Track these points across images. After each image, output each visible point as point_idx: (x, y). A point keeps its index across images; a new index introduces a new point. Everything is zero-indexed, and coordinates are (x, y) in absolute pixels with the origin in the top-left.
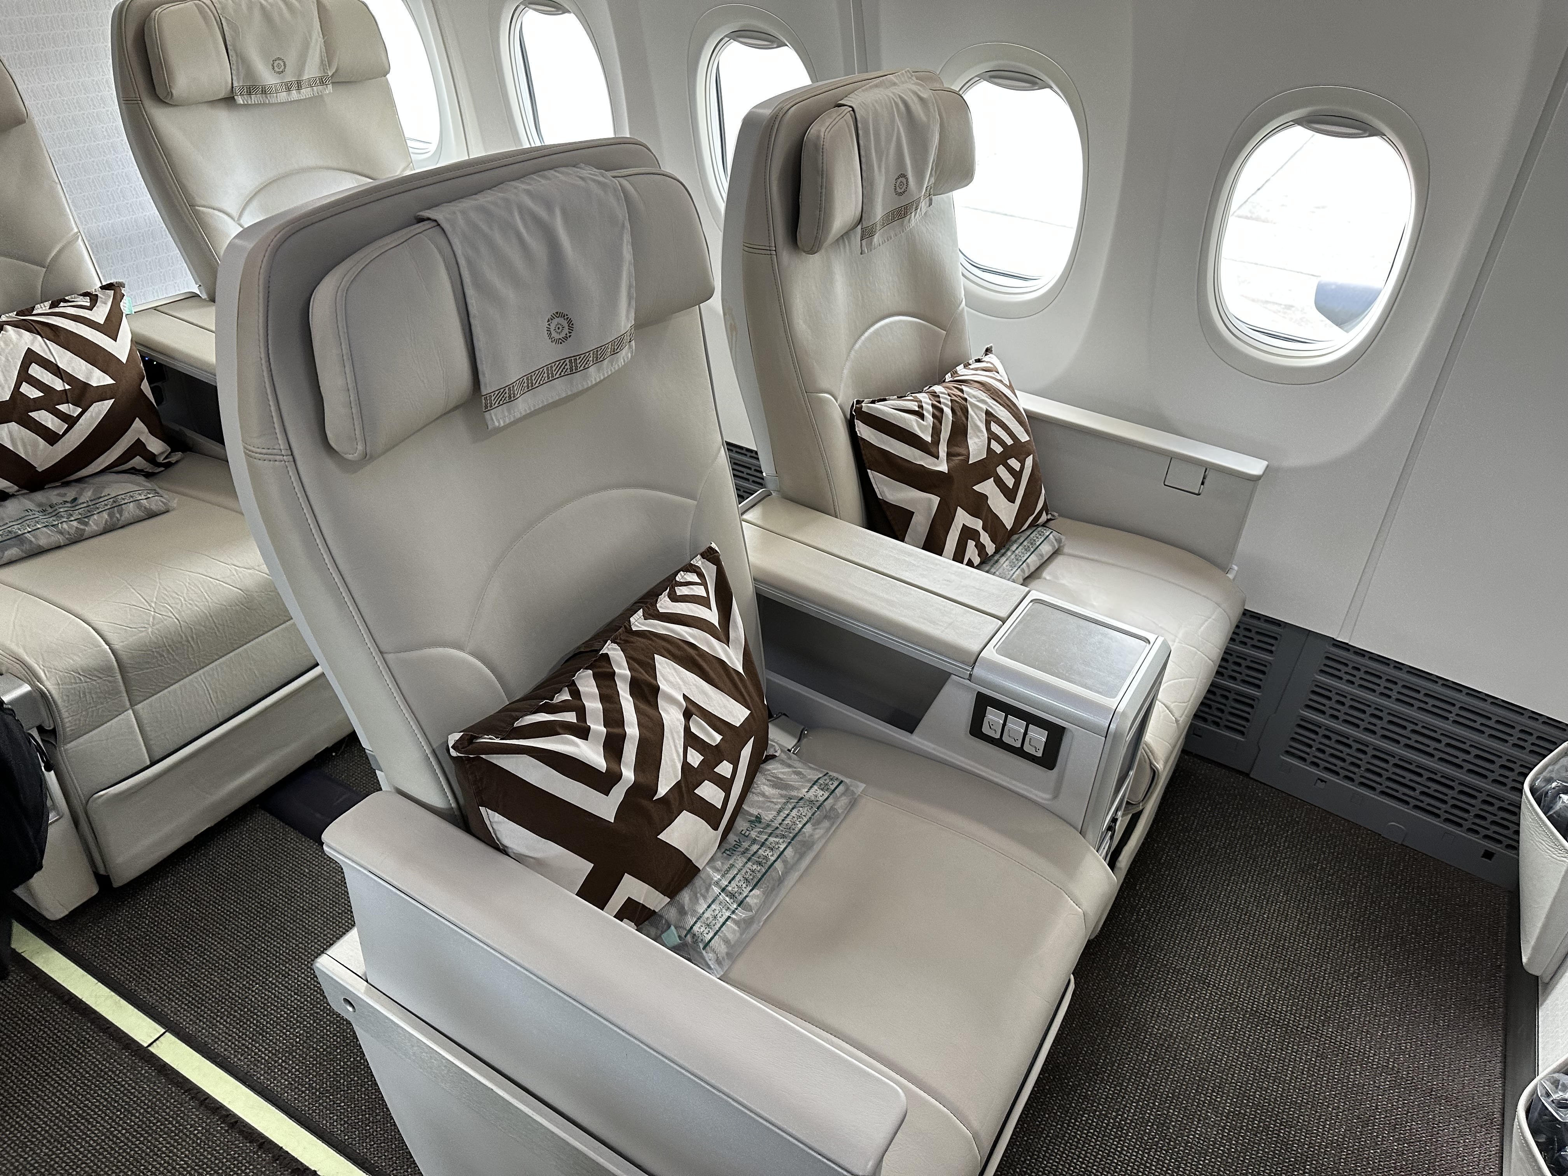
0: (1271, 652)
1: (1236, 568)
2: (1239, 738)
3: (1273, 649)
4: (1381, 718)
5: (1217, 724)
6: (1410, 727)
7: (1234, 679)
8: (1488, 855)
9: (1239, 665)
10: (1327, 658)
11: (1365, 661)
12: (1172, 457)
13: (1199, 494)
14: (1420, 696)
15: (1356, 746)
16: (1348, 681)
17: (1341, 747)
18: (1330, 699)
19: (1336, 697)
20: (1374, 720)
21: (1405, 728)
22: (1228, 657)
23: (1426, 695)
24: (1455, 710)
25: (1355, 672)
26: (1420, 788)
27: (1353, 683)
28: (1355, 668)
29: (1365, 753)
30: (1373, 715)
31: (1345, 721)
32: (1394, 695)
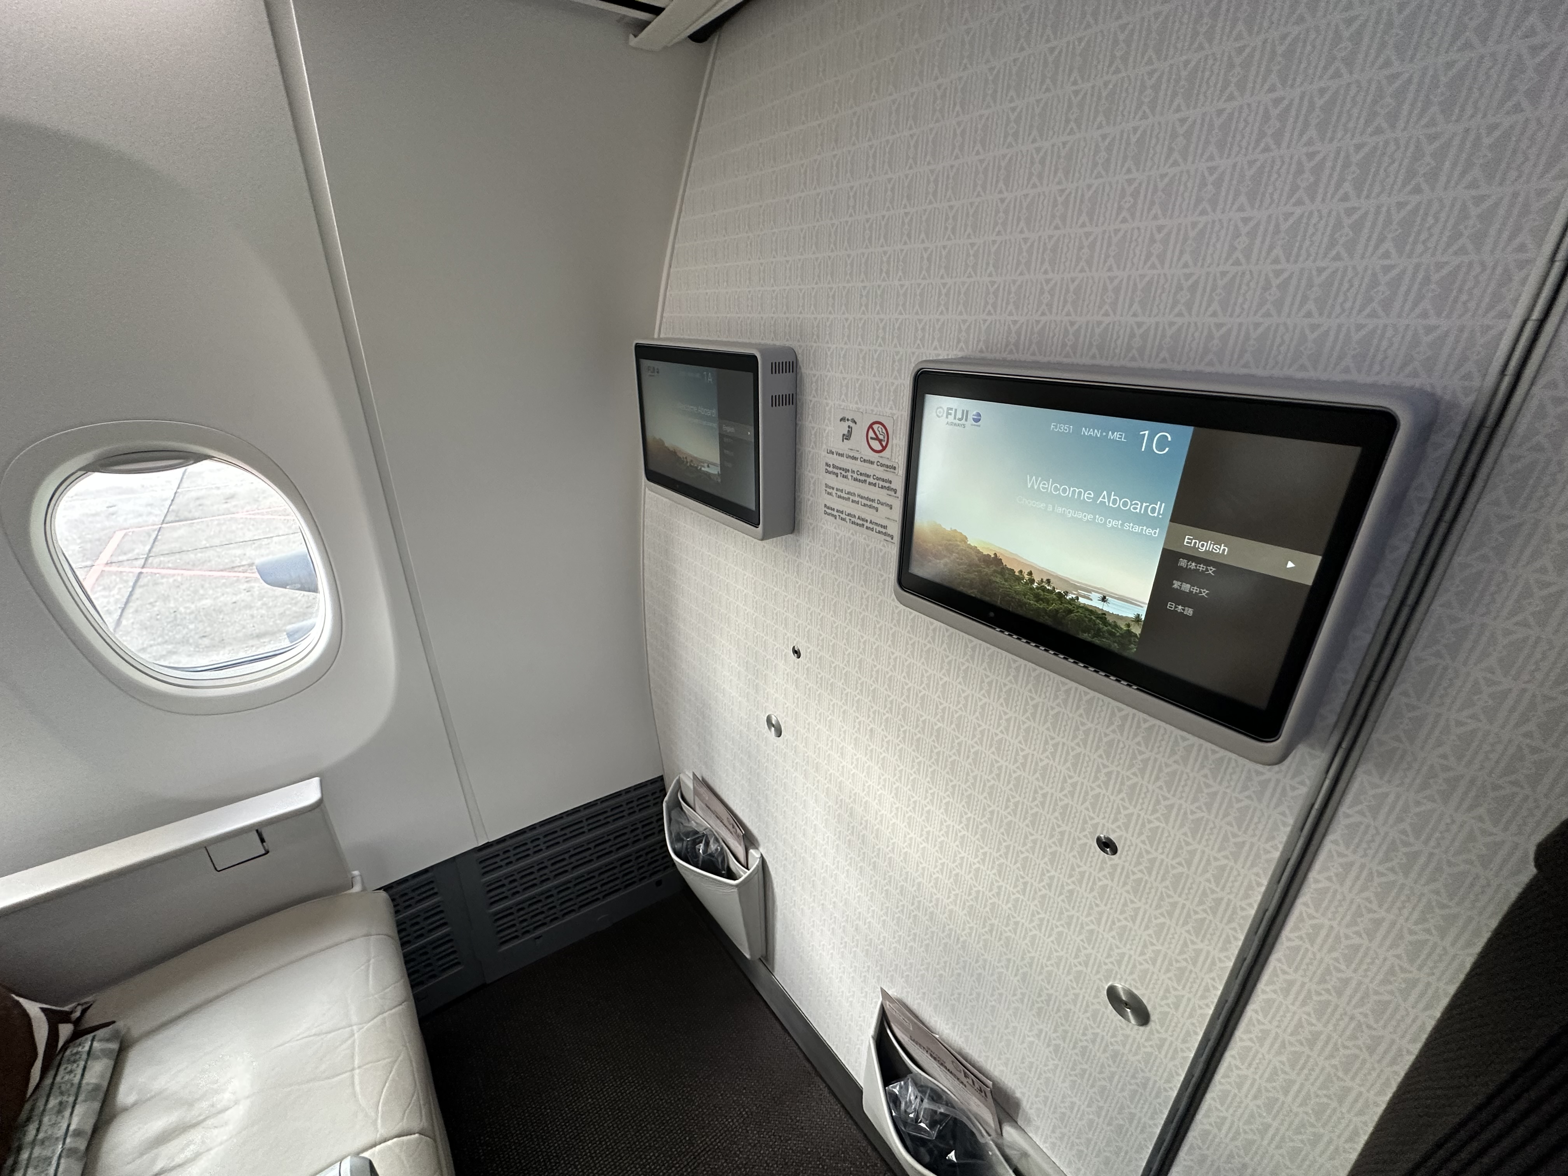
0: (436, 893)
1: (356, 873)
2: (459, 968)
3: (436, 890)
4: (546, 867)
5: (434, 976)
6: (566, 856)
7: (422, 935)
8: (659, 883)
9: (417, 923)
10: (481, 862)
11: (509, 842)
12: (205, 846)
13: (267, 852)
14: (560, 833)
15: (542, 897)
16: (507, 864)
17: (535, 907)
18: (503, 885)
19: (506, 882)
20: (542, 872)
21: (564, 860)
22: (403, 926)
23: (562, 829)
24: (585, 823)
25: (507, 855)
26: (598, 885)
27: (511, 862)
28: (505, 852)
29: (552, 896)
30: (539, 870)
31: (525, 889)
32: (543, 847)
